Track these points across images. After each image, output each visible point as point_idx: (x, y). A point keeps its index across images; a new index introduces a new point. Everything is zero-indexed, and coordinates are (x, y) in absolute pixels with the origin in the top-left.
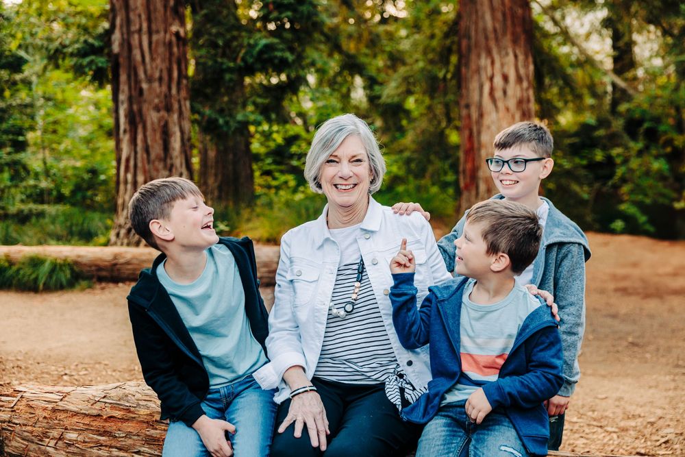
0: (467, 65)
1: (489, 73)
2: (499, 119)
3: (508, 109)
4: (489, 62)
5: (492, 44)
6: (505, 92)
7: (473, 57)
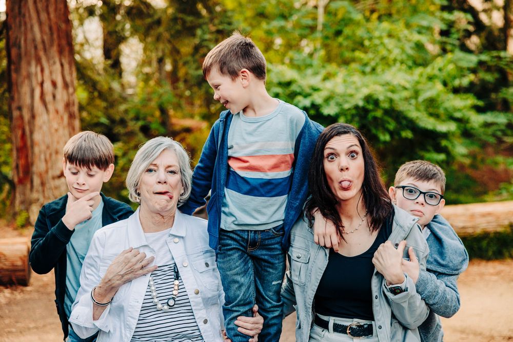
0: (18, 70)
1: (40, 79)
2: (49, 121)
3: (57, 112)
4: (39, 69)
5: (41, 53)
6: (54, 97)
7: (24, 64)
